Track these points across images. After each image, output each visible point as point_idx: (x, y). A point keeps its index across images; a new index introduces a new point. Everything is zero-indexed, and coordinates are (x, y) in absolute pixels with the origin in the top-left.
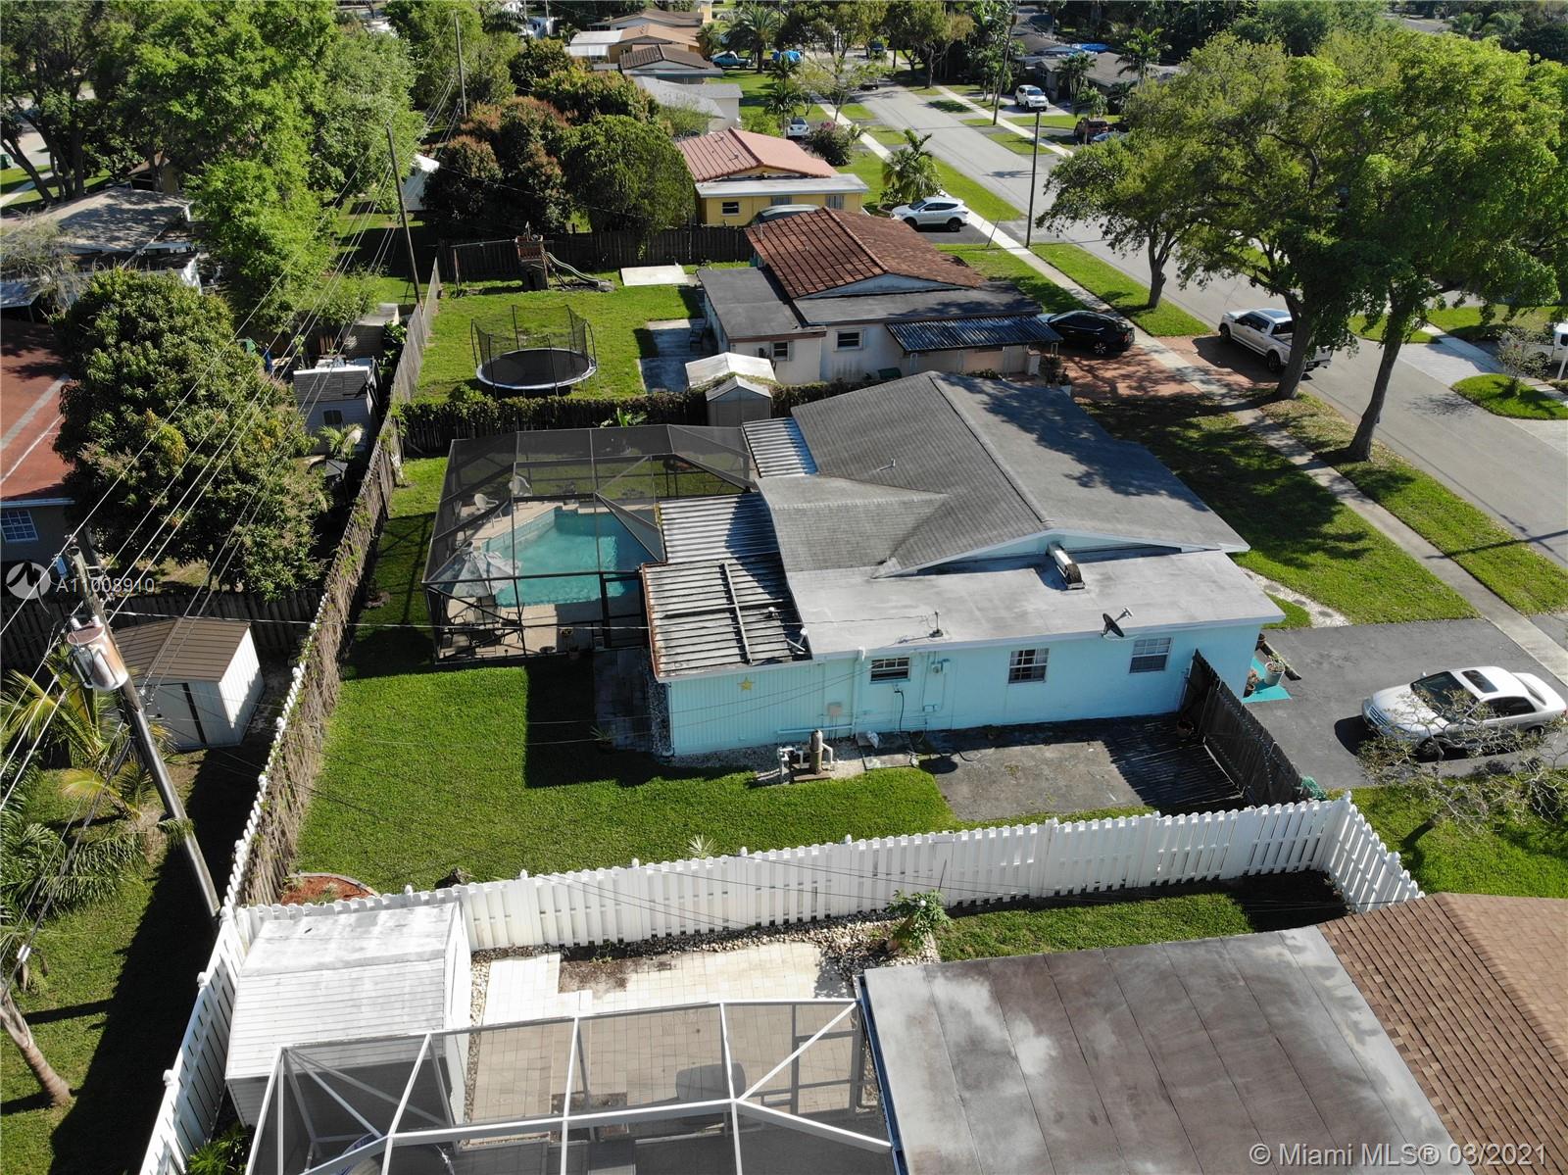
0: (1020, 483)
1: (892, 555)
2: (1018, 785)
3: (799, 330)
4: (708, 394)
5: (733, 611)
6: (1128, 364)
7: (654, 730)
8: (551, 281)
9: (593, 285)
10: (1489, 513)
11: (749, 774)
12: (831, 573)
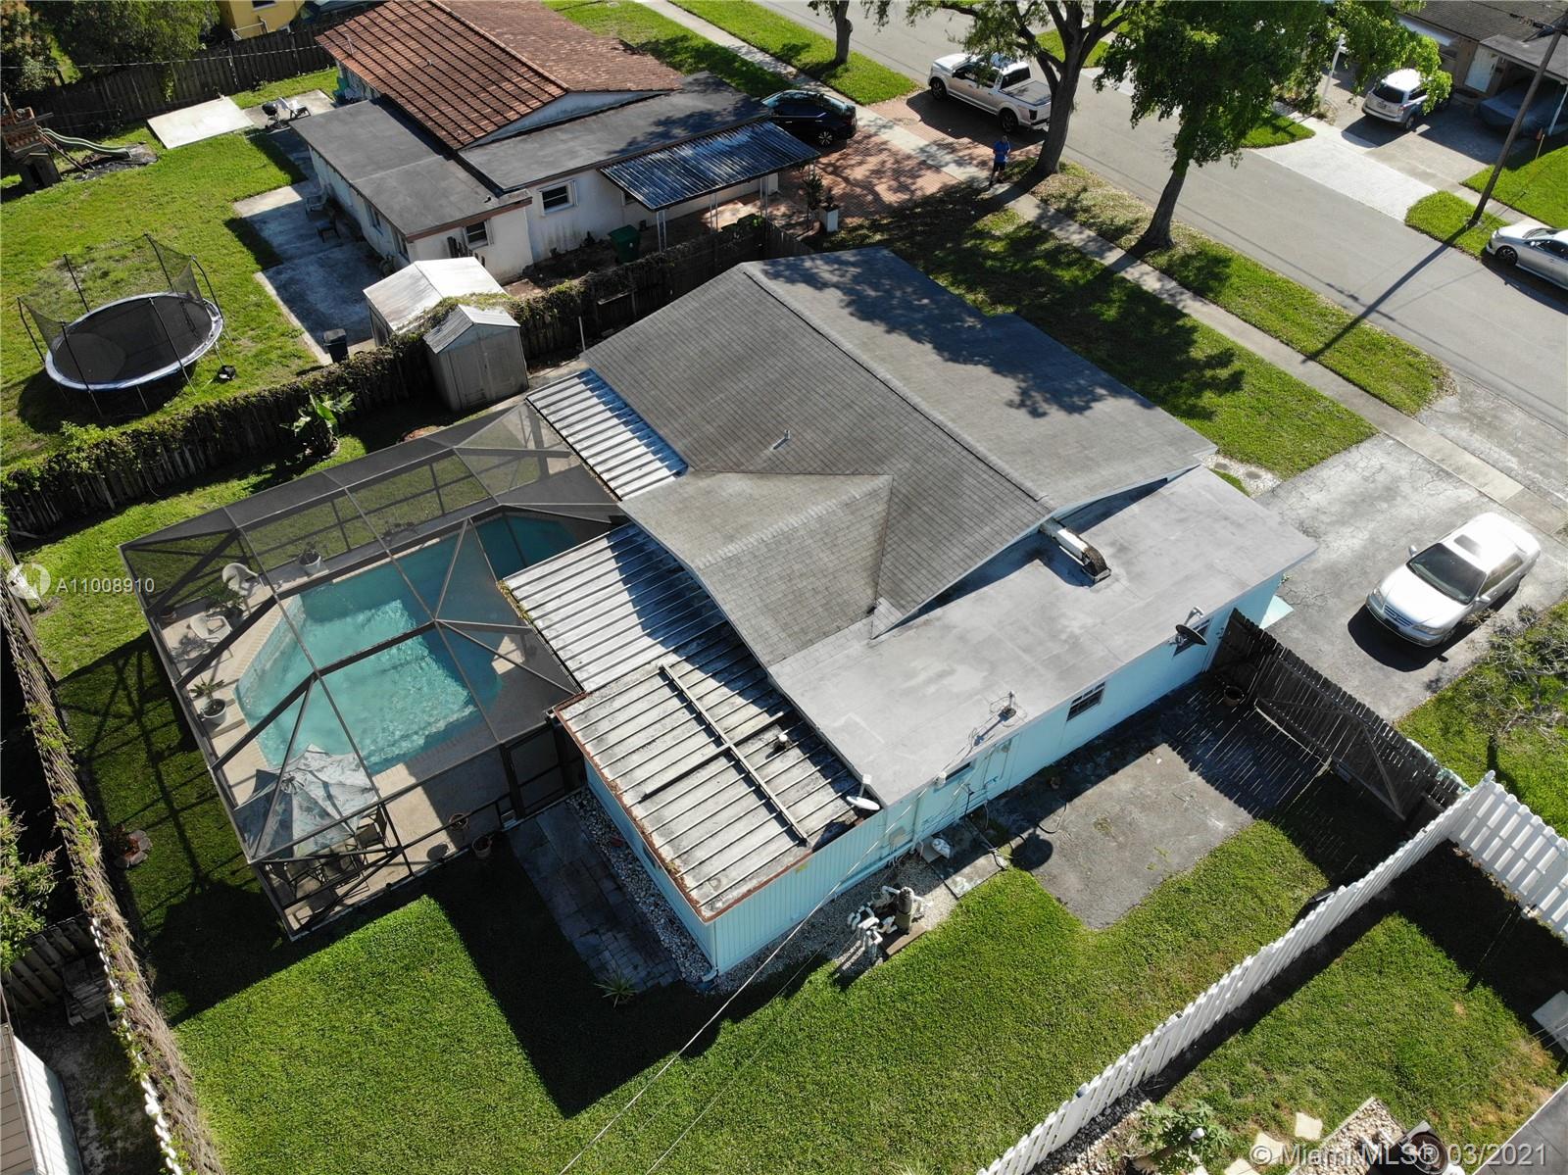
0: (968, 438)
1: (877, 595)
2: (1121, 847)
3: (494, 203)
4: (429, 339)
5: (727, 754)
6: (867, 153)
7: (666, 938)
8: (61, 165)
9: (121, 159)
10: (1311, 285)
11: (828, 968)
12: (821, 649)
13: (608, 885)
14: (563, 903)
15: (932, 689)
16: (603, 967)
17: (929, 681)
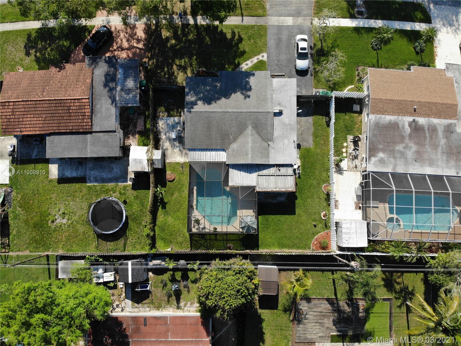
1: (267, 142)
4: (156, 167)
12: (270, 155)
13: (271, 195)
14: (270, 201)
15: (285, 147)
16: (281, 201)
17: (284, 146)
